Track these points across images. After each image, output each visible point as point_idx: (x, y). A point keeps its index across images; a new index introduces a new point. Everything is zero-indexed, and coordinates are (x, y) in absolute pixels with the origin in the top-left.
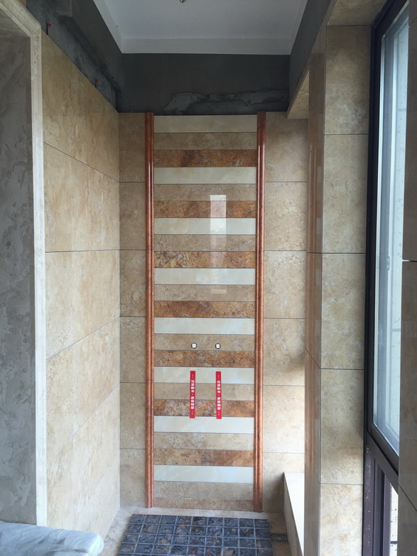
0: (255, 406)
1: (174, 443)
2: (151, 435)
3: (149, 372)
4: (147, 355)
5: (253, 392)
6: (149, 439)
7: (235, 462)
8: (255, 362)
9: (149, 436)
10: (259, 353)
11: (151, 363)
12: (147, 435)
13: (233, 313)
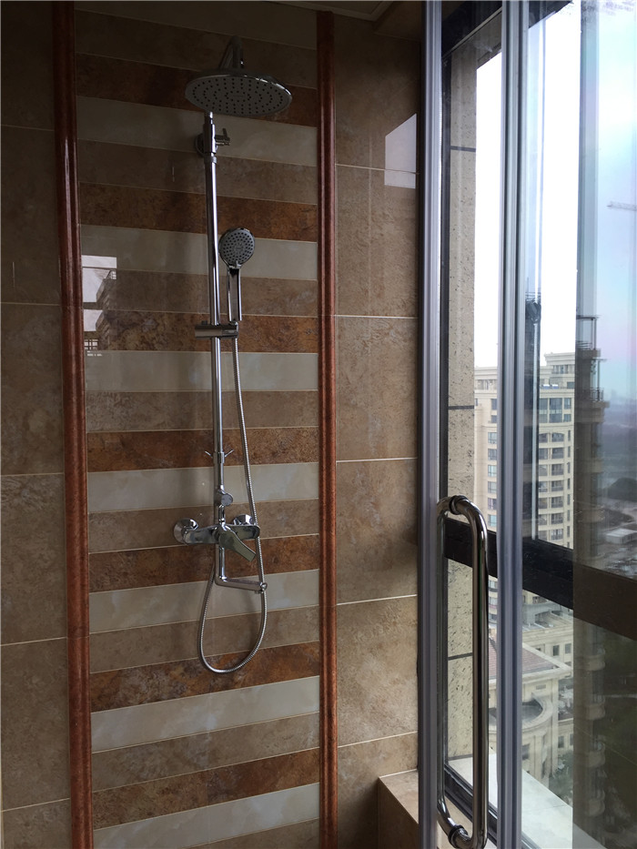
0: (322, 650)
1: (142, 770)
2: (85, 762)
3: (78, 608)
4: (70, 566)
5: (316, 622)
6: (80, 772)
7: (280, 782)
8: (321, 556)
9: (81, 764)
10: (329, 537)
11: (83, 586)
12: (73, 763)
13: (274, 454)
